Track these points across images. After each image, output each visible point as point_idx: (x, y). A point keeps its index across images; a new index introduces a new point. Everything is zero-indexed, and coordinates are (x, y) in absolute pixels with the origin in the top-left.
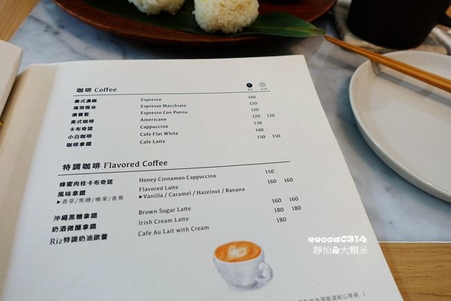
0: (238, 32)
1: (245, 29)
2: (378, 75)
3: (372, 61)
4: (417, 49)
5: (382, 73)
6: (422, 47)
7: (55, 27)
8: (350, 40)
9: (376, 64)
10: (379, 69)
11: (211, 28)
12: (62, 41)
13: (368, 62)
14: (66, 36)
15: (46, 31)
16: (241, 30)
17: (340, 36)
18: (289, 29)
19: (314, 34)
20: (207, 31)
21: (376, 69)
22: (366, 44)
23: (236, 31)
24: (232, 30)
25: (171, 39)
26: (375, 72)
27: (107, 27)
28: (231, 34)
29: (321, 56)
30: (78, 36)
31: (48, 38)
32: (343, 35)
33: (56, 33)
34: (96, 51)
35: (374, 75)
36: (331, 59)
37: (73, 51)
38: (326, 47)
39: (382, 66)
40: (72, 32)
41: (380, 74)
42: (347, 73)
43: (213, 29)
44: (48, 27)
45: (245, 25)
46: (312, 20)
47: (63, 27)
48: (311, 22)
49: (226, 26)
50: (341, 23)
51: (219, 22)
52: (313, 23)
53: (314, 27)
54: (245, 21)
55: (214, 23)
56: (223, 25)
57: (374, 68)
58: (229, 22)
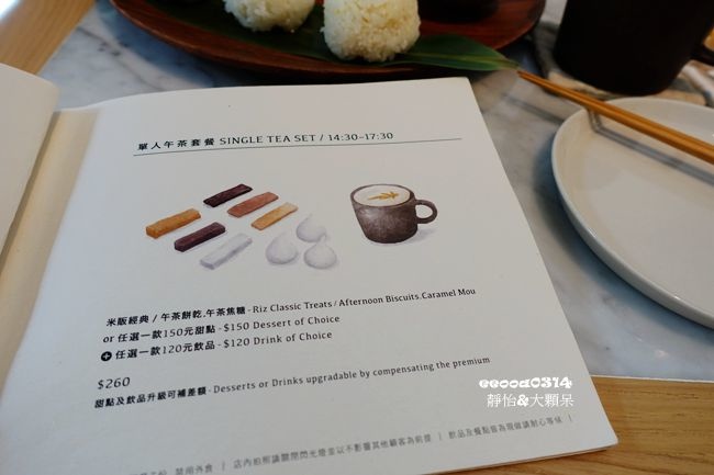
0: (388, 60)
1: (399, 56)
2: (597, 132)
3: (589, 110)
5: (604, 129)
6: (667, 93)
7: (115, 45)
8: (557, 79)
9: (595, 114)
10: (598, 120)
11: (346, 54)
12: (124, 66)
13: (583, 112)
14: (130, 58)
15: (101, 50)
16: (392, 58)
17: (541, 72)
18: (464, 58)
19: (501, 67)
20: (341, 57)
21: (594, 122)
22: (581, 85)
23: (384, 59)
24: (379, 56)
26: (593, 127)
27: (193, 46)
28: (376, 63)
29: (513, 101)
30: (149, 59)
31: (103, 60)
32: (547, 72)
33: (116, 54)
34: (174, 80)
35: (590, 132)
36: (529, 108)
37: (140, 80)
38: (522, 88)
39: (603, 118)
40: (139, 53)
41: (601, 131)
42: (550, 127)
43: (350, 55)
44: (105, 44)
45: (398, 50)
46: (499, 46)
47: (125, 45)
48: (499, 50)
49: (370, 50)
50: (545, 54)
51: (360, 44)
52: (501, 51)
53: (502, 57)
54: (399, 45)
55: (351, 47)
56: (365, 49)
57: (591, 120)
58: (374, 45)
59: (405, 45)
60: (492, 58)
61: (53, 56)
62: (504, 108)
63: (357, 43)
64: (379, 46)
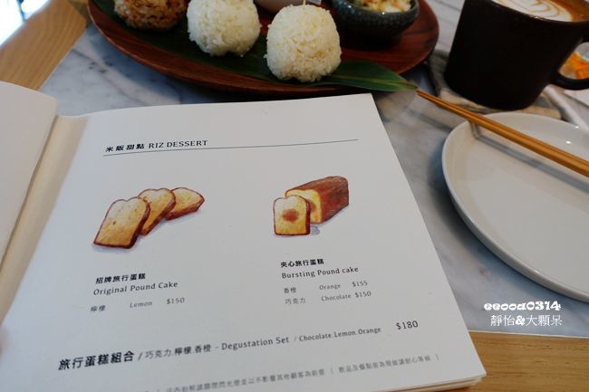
0: (316, 81)
1: (324, 78)
2: (477, 139)
3: (470, 122)
4: (525, 110)
5: (482, 136)
6: (531, 109)
7: (102, 65)
8: (447, 96)
9: (475, 126)
10: (479, 132)
11: (284, 76)
12: (109, 81)
13: (466, 124)
14: (114, 75)
15: (91, 68)
16: (319, 80)
17: (435, 92)
18: (376, 81)
19: (404, 89)
20: (281, 78)
21: (475, 132)
22: (465, 101)
23: (313, 80)
24: (309, 78)
25: (239, 85)
26: (474, 135)
27: (164, 69)
28: (307, 83)
29: (413, 113)
30: (128, 76)
31: (92, 76)
32: (439, 90)
33: (103, 72)
34: (148, 95)
35: (473, 139)
36: (425, 118)
37: (122, 93)
38: (418, 102)
39: (483, 130)
40: (121, 71)
41: (480, 138)
42: (441, 134)
43: (287, 77)
44: (94, 63)
45: (324, 74)
46: (402, 71)
47: (110, 65)
48: (401, 75)
49: (302, 74)
50: (438, 76)
51: (295, 69)
52: (403, 75)
53: (404, 80)
54: (325, 70)
55: (288, 70)
56: (299, 73)
57: (473, 130)
58: (306, 70)
59: (329, 70)
60: (396, 81)
61: (53, 72)
62: (405, 117)
63: (293, 67)
64: (311, 70)
